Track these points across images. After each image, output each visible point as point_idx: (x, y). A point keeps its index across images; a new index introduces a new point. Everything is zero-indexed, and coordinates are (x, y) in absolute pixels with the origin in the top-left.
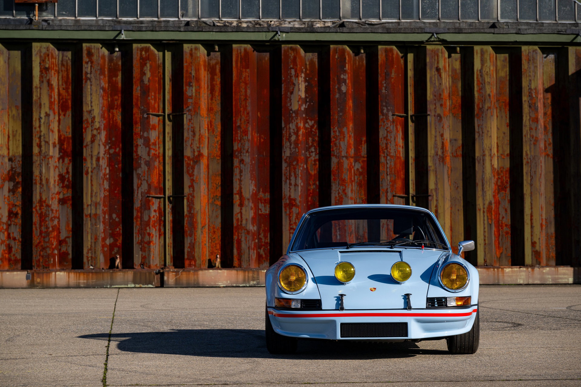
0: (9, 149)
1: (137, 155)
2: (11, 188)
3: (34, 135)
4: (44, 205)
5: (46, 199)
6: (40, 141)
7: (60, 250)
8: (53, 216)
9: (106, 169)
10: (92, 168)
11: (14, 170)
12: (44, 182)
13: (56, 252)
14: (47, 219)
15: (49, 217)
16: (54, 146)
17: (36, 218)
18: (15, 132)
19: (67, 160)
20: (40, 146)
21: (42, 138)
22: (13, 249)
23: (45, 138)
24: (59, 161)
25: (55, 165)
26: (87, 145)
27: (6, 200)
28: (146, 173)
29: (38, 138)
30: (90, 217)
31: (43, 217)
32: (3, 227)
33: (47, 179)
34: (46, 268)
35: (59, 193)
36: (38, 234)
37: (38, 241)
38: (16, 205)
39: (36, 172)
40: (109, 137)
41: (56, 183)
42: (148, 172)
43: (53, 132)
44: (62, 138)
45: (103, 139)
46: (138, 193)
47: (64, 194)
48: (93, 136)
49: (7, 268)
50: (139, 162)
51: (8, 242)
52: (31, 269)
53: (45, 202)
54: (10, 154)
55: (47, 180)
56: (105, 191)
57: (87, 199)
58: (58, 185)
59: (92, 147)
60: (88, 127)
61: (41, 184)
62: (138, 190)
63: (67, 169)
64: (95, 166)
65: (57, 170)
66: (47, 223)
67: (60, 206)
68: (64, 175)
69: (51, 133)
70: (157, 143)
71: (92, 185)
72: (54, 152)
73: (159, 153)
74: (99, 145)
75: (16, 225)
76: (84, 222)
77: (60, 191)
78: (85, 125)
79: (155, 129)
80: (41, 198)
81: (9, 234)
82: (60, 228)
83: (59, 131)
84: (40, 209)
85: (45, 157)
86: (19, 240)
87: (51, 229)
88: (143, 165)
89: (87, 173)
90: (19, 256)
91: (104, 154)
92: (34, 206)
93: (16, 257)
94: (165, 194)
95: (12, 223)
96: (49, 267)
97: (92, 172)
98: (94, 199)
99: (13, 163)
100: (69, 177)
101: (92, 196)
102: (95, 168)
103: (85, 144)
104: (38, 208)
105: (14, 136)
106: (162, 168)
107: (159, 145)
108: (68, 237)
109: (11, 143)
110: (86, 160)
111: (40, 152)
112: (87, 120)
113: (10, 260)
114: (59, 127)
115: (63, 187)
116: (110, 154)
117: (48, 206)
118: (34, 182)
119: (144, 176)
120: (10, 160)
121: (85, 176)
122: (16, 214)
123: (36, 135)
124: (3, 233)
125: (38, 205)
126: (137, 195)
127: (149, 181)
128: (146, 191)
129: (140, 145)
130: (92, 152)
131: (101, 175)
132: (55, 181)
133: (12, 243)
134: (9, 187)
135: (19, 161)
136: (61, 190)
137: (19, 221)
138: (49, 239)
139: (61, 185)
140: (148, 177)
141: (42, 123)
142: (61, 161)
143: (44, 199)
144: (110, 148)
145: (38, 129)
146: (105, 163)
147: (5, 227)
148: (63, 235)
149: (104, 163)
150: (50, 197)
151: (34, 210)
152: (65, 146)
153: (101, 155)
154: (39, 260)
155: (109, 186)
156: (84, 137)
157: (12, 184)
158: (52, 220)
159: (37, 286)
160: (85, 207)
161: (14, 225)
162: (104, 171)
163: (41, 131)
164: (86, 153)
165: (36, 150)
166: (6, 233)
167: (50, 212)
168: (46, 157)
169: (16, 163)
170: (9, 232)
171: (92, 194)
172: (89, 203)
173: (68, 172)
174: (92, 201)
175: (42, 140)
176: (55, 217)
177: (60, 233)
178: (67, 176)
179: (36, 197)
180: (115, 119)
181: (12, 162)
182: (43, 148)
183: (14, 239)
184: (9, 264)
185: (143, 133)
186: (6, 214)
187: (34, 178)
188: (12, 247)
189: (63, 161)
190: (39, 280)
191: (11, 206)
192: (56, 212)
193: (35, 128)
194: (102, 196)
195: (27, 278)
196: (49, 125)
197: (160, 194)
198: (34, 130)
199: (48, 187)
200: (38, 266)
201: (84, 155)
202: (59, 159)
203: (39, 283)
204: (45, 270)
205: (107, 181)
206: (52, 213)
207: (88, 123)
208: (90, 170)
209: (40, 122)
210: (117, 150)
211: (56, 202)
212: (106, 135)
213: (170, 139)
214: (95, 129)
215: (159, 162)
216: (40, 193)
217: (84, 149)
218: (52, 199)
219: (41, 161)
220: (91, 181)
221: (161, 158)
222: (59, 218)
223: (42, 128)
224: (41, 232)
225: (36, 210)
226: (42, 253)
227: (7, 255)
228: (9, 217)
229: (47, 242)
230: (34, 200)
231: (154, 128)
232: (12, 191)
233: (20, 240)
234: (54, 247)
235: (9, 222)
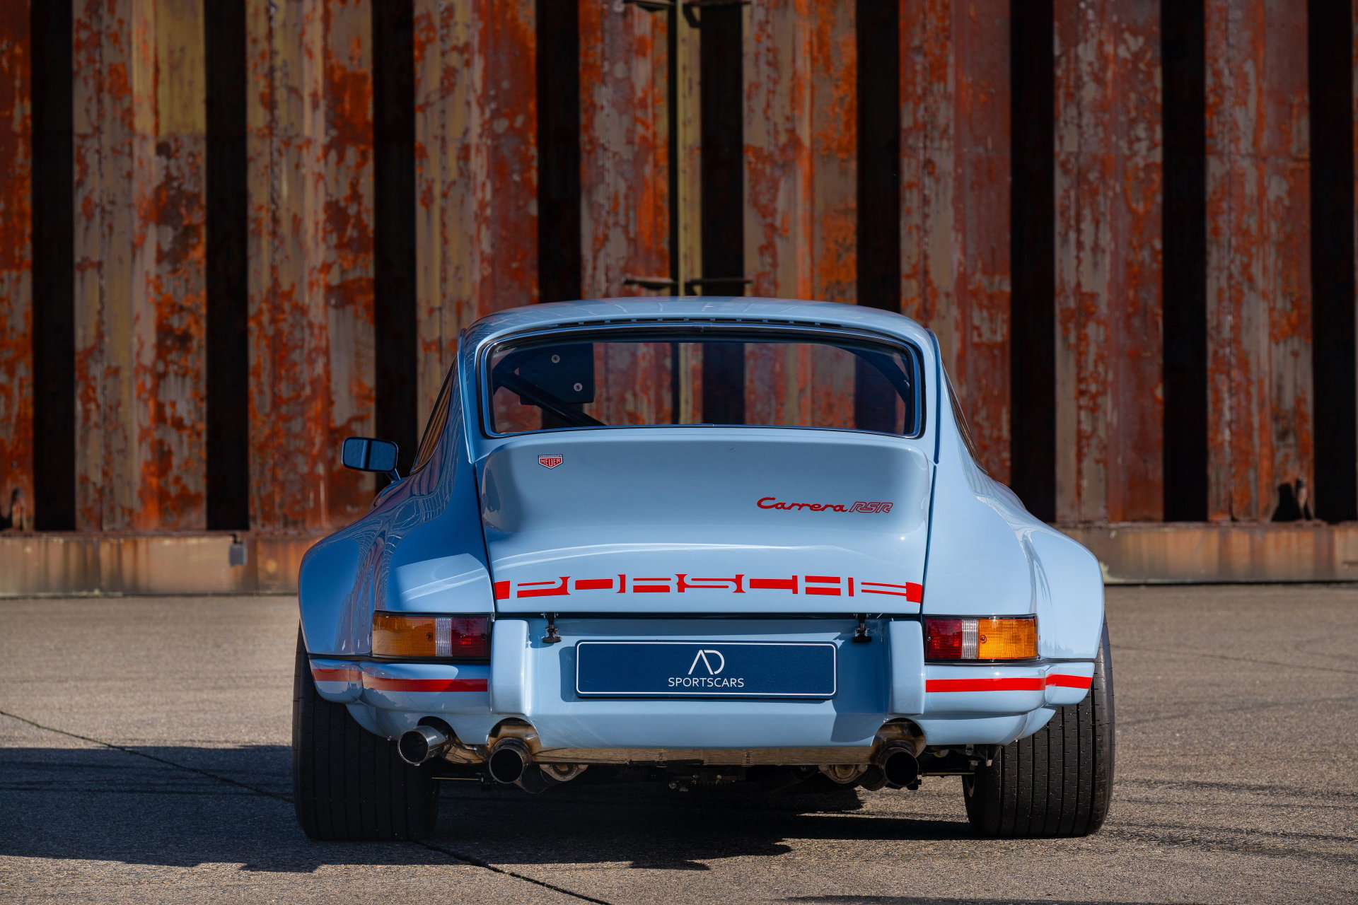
0: (156, 113)
1: (592, 141)
2: (166, 247)
3: (250, 65)
4: (287, 306)
5: (293, 286)
6: (272, 87)
7: (333, 461)
8: (313, 345)
9: (484, 185)
10: (443, 182)
11: (175, 184)
12: (285, 228)
13: (321, 469)
14: (296, 356)
15: (302, 347)
16: (315, 106)
17: (258, 354)
18: (177, 55)
19: (351, 155)
20: (270, 103)
21: (278, 75)
22: (176, 461)
23: (286, 75)
24: (326, 154)
25: (317, 170)
26: (427, 104)
27: (151, 289)
28: (622, 202)
29: (265, 76)
30: (440, 350)
31: (280, 349)
32: (143, 384)
33: (295, 217)
34: (295, 524)
35: (326, 268)
36: (267, 409)
37: (267, 431)
38: (182, 309)
39: (258, 194)
40: (490, 77)
41: (321, 234)
42: (626, 197)
43: (310, 54)
44: (337, 76)
45: (478, 85)
46: (595, 268)
47: (343, 272)
48: (449, 74)
49: (154, 523)
50: (600, 163)
51: (157, 435)
52: (245, 527)
53: (288, 295)
54: (163, 131)
55: (297, 222)
56: (483, 260)
57: (428, 289)
58: (324, 239)
59: (443, 112)
60: (430, 40)
61: (274, 234)
62: (595, 258)
63: (354, 186)
64: (453, 174)
65: (321, 187)
66: (298, 369)
67: (332, 313)
68: (342, 204)
69: (306, 60)
70: (649, 101)
71: (445, 241)
72: (314, 126)
73: (655, 135)
74: (468, 103)
75: (184, 376)
76: (420, 368)
77: (329, 261)
78: (420, 35)
79: (644, 55)
80: (276, 283)
81: (160, 407)
82: (333, 387)
83: (327, 54)
84: (274, 321)
85: (287, 143)
86: (193, 427)
87: (308, 391)
88: (610, 177)
89: (428, 202)
90: (197, 483)
91: (481, 136)
92: (252, 310)
93: (184, 488)
94: (674, 274)
95: (173, 368)
96: (304, 522)
97: (444, 195)
98: (450, 287)
99: (172, 162)
100: (359, 213)
101: (444, 280)
102: (454, 183)
103: (420, 100)
104: (265, 318)
105: (175, 67)
106: (664, 186)
107: (653, 106)
108: (360, 419)
109: (163, 90)
110: (424, 154)
111: (271, 127)
112: (428, 16)
113: (163, 496)
114: (325, 38)
115: (340, 246)
116: (495, 137)
117: (302, 310)
118: (251, 226)
119: (616, 214)
120: (162, 149)
121: (420, 210)
122: (184, 339)
123: (256, 65)
124: (145, 402)
125: (264, 306)
126: (593, 277)
127: (632, 228)
128: (622, 263)
129: (602, 108)
130: (443, 126)
131: (473, 205)
132: (317, 224)
133: (172, 437)
134: (159, 245)
135: (191, 154)
136: (333, 256)
137: (198, 361)
138: (304, 427)
139: (334, 239)
140: (627, 216)
141: (276, 24)
142: (333, 155)
143: (285, 286)
144: (496, 114)
145: (263, 45)
146: (482, 167)
147: (149, 383)
148: (341, 414)
149: (478, 164)
150: (306, 279)
151: (252, 325)
152: (347, 106)
153: (473, 139)
154: (271, 496)
155: (493, 246)
156: (418, 75)
157: (169, 233)
158: (311, 362)
159: (268, 587)
160: (422, 314)
161: (176, 374)
162: (479, 195)
163: (273, 53)
164: (424, 129)
165: (256, 117)
166: (151, 404)
167: (307, 331)
168: (293, 143)
169: (182, 162)
170: (161, 398)
171: (444, 270)
172: (437, 304)
173: (355, 196)
174: (444, 295)
175: (277, 83)
176: (316, 349)
177: (331, 403)
178: (352, 210)
179: (258, 283)
180: (509, 16)
181: (169, 157)
182: (281, 112)
183: (178, 424)
184: (162, 511)
185: (613, 64)
186: (151, 338)
187: (251, 213)
188: (170, 453)
189: (341, 158)
190: (272, 566)
191: (167, 310)
192: (321, 333)
193: (255, 41)
194: (477, 277)
195: (234, 559)
196: (302, 34)
197: (660, 274)
198: (250, 47)
199: (300, 245)
200: (268, 517)
201: (420, 137)
202: (327, 149)
203: (272, 577)
204: (292, 532)
205: (488, 228)
206: (312, 334)
207: (430, 27)
208: (437, 189)
209: (270, 19)
210: (519, 121)
211: (320, 294)
212: (485, 70)
213: (690, 88)
214: (455, 48)
215: (656, 165)
216: (274, 269)
217: (419, 117)
218: (311, 285)
219: (276, 154)
220: (444, 225)
221: (662, 151)
222: (326, 352)
223: (278, 43)
224: (277, 402)
225: (260, 324)
226: (280, 475)
227: (154, 481)
228: (162, 351)
229: (296, 436)
230: (253, 289)
231: (640, 48)
232: (172, 257)
233: (202, 426)
234: (315, 451)
235: (161, 367)
